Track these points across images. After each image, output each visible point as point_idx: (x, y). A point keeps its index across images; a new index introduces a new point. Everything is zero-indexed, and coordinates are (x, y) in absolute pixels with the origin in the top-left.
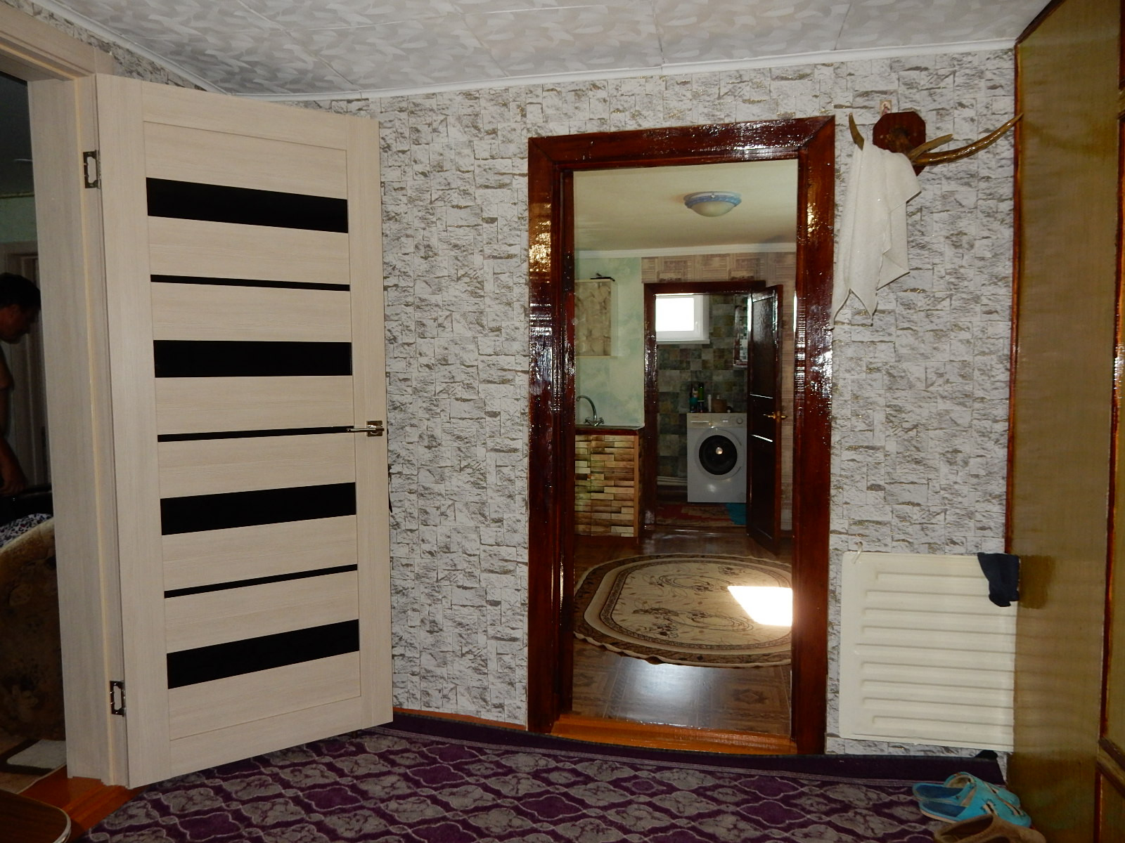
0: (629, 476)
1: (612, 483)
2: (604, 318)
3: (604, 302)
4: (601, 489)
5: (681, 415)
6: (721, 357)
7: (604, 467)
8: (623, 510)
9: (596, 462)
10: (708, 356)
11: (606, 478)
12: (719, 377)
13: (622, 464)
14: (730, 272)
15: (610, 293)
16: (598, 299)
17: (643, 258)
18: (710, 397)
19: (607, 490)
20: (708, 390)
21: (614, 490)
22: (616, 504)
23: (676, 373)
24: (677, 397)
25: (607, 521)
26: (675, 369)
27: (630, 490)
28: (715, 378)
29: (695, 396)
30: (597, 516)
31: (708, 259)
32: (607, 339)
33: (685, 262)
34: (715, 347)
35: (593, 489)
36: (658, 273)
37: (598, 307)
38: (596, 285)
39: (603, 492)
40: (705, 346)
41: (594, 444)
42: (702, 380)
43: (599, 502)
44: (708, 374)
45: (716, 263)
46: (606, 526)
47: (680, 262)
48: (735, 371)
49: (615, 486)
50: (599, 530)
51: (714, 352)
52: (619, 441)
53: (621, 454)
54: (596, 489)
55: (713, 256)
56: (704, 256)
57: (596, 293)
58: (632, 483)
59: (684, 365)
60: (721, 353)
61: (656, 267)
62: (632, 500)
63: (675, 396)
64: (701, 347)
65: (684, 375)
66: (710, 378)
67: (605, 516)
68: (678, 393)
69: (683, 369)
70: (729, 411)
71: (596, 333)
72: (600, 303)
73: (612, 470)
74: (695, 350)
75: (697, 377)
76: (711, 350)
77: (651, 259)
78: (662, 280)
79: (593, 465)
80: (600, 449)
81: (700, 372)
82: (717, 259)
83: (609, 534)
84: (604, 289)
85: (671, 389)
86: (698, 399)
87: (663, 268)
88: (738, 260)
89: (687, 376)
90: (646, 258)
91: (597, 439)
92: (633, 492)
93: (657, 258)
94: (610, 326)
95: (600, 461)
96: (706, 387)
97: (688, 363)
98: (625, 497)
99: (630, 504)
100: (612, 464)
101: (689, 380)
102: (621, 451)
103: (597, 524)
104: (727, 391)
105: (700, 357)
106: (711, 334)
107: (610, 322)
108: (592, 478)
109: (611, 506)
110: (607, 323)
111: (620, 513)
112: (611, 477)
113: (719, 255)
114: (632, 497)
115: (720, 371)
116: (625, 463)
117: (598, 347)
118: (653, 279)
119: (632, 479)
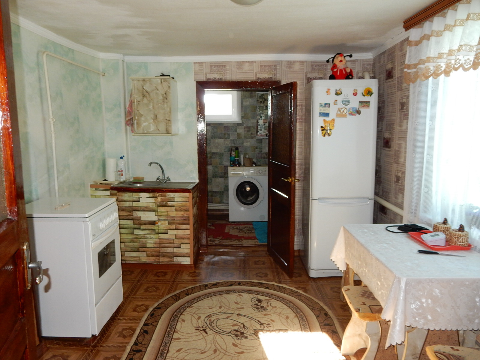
0: (186, 221)
1: (174, 227)
2: (166, 105)
3: (166, 94)
4: (166, 232)
5: (225, 166)
6: (248, 131)
7: (168, 216)
8: (182, 246)
9: (162, 212)
10: (241, 130)
11: (169, 224)
12: (248, 143)
13: (180, 213)
14: (256, 74)
15: (169, 87)
16: (161, 91)
17: (195, 63)
18: (242, 156)
19: (170, 232)
20: (241, 152)
21: (175, 232)
22: (177, 242)
23: (222, 141)
24: (223, 156)
25: (171, 253)
26: (221, 138)
27: (187, 232)
28: (245, 144)
29: (233, 156)
30: (163, 250)
31: (240, 64)
32: (169, 121)
33: (225, 66)
34: (245, 125)
35: (160, 231)
36: (206, 74)
37: (161, 97)
38: (159, 81)
39: (167, 233)
40: (239, 124)
41: (159, 199)
42: (237, 145)
43: (165, 241)
44: (241, 141)
45: (246, 67)
46: (170, 257)
47: (221, 66)
48: (257, 140)
49: (176, 229)
50: (165, 260)
51: (245, 128)
52: (178, 197)
53: (180, 207)
54: (163, 231)
55: (244, 62)
56: (238, 62)
57: (160, 87)
58: (188, 227)
59: (227, 136)
60: (248, 129)
61: (205, 70)
62: (188, 239)
63: (221, 155)
64: (236, 125)
65: (226, 142)
66: (242, 144)
67: (170, 250)
68: (223, 153)
69: (226, 138)
70: (254, 165)
71: (160, 117)
72: (163, 95)
73: (173, 218)
74: (233, 127)
75: (234, 144)
76: (243, 127)
77: (201, 63)
78: (209, 79)
79: (159, 214)
80: (164, 203)
81: (236, 140)
82: (247, 64)
83: (173, 263)
84: (165, 84)
85: (218, 151)
86: (235, 157)
87: (209, 71)
88: (261, 66)
89: (228, 143)
90: (197, 63)
91: (161, 196)
92: (189, 233)
93: (205, 63)
94: (170, 112)
95: (165, 212)
96: (239, 150)
97: (229, 134)
98: (183, 236)
99: (187, 241)
100: (173, 213)
101: (230, 145)
102: (179, 204)
103: (163, 256)
104: (253, 152)
105: (236, 131)
106: (243, 117)
107: (170, 108)
108: (159, 223)
109: (173, 243)
110: (168, 110)
111: (180, 248)
112: (172, 222)
113: (249, 62)
114: (189, 236)
115: (248, 140)
116: (182, 213)
117: (162, 127)
118: (203, 78)
119: (188, 224)
